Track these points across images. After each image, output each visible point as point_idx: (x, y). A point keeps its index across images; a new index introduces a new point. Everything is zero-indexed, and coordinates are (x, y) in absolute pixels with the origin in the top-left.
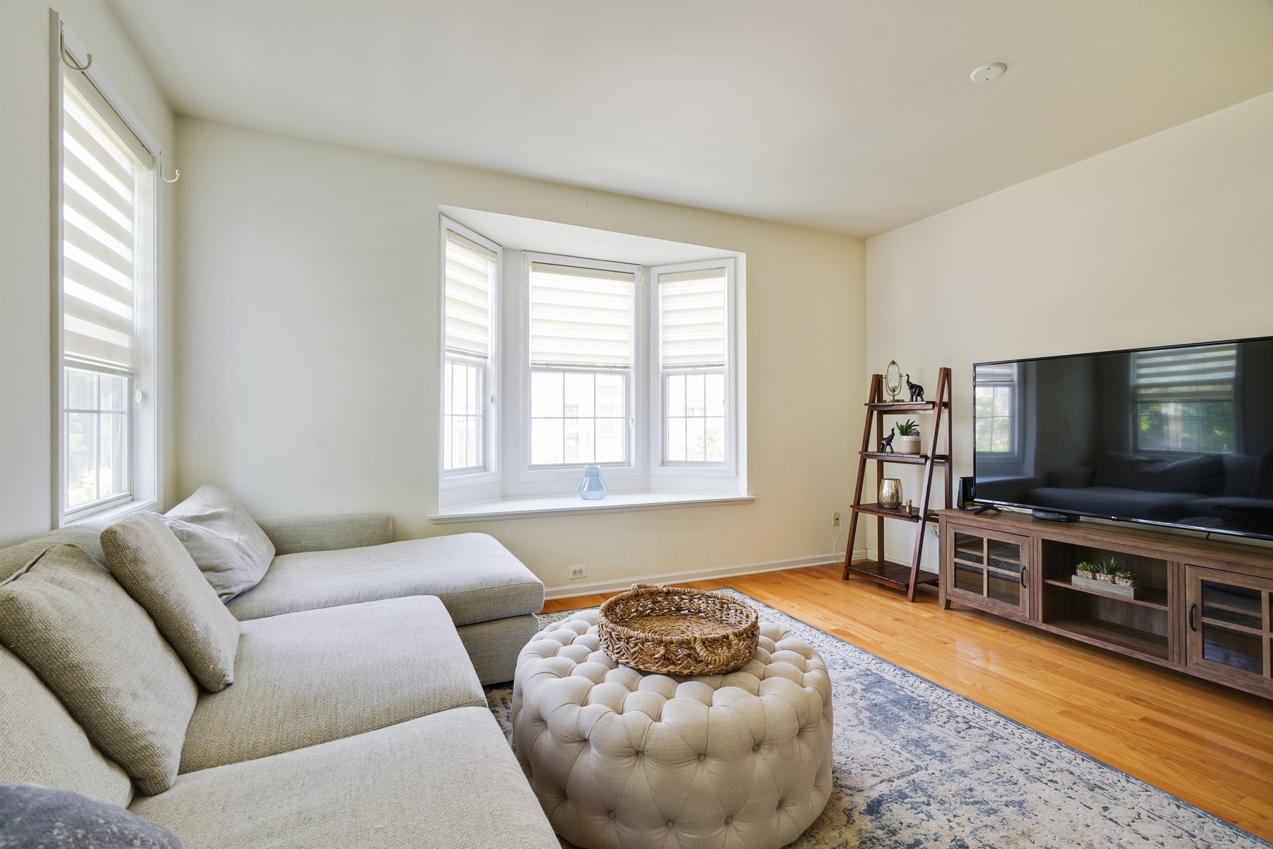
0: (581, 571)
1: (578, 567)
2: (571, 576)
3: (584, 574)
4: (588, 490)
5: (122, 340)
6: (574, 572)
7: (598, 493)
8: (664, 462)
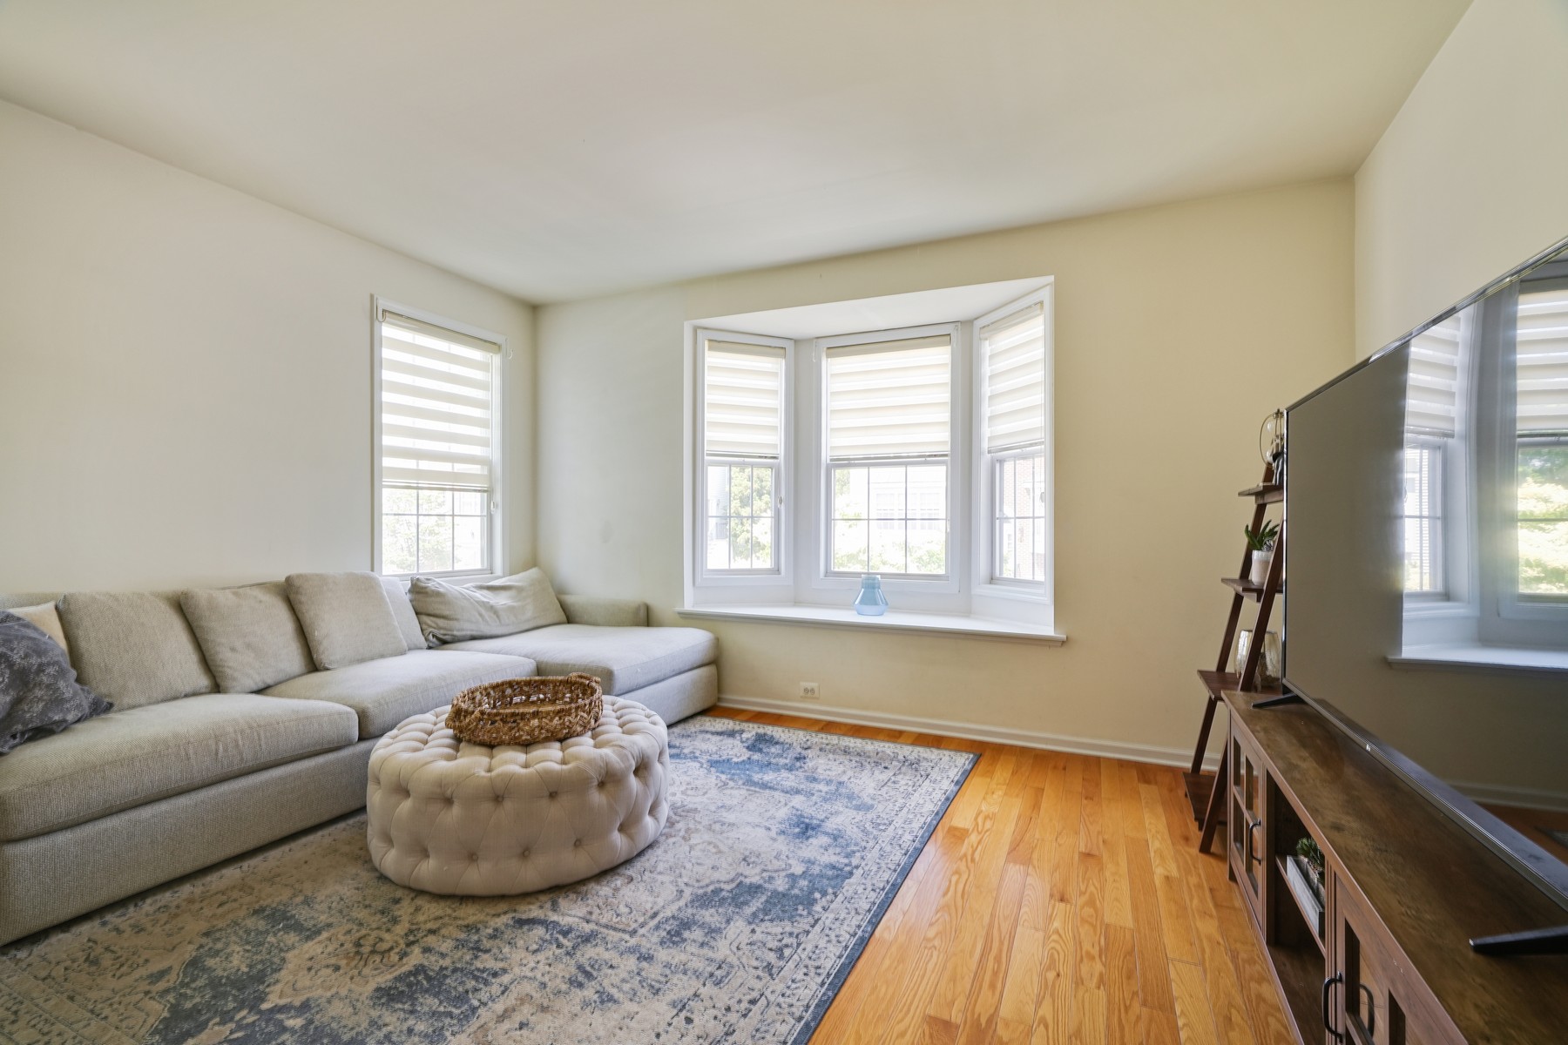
0: (812, 690)
1: (810, 685)
2: (802, 693)
3: (816, 694)
4: (861, 602)
5: (475, 469)
6: (806, 690)
7: (873, 609)
8: (992, 580)
